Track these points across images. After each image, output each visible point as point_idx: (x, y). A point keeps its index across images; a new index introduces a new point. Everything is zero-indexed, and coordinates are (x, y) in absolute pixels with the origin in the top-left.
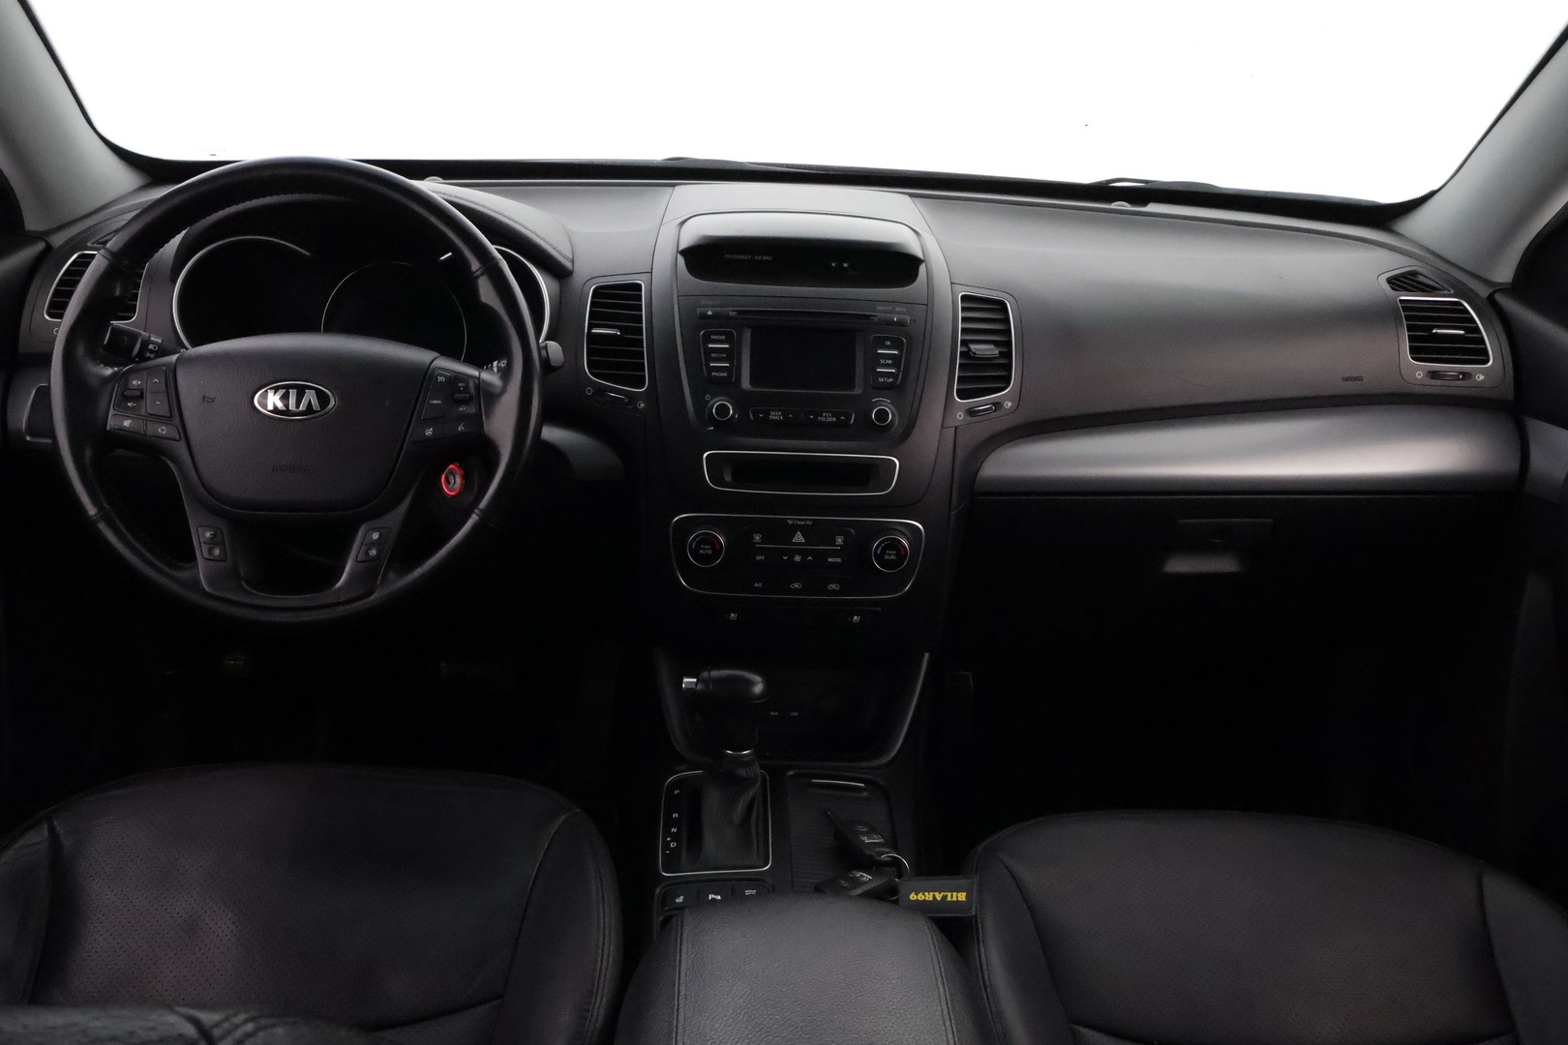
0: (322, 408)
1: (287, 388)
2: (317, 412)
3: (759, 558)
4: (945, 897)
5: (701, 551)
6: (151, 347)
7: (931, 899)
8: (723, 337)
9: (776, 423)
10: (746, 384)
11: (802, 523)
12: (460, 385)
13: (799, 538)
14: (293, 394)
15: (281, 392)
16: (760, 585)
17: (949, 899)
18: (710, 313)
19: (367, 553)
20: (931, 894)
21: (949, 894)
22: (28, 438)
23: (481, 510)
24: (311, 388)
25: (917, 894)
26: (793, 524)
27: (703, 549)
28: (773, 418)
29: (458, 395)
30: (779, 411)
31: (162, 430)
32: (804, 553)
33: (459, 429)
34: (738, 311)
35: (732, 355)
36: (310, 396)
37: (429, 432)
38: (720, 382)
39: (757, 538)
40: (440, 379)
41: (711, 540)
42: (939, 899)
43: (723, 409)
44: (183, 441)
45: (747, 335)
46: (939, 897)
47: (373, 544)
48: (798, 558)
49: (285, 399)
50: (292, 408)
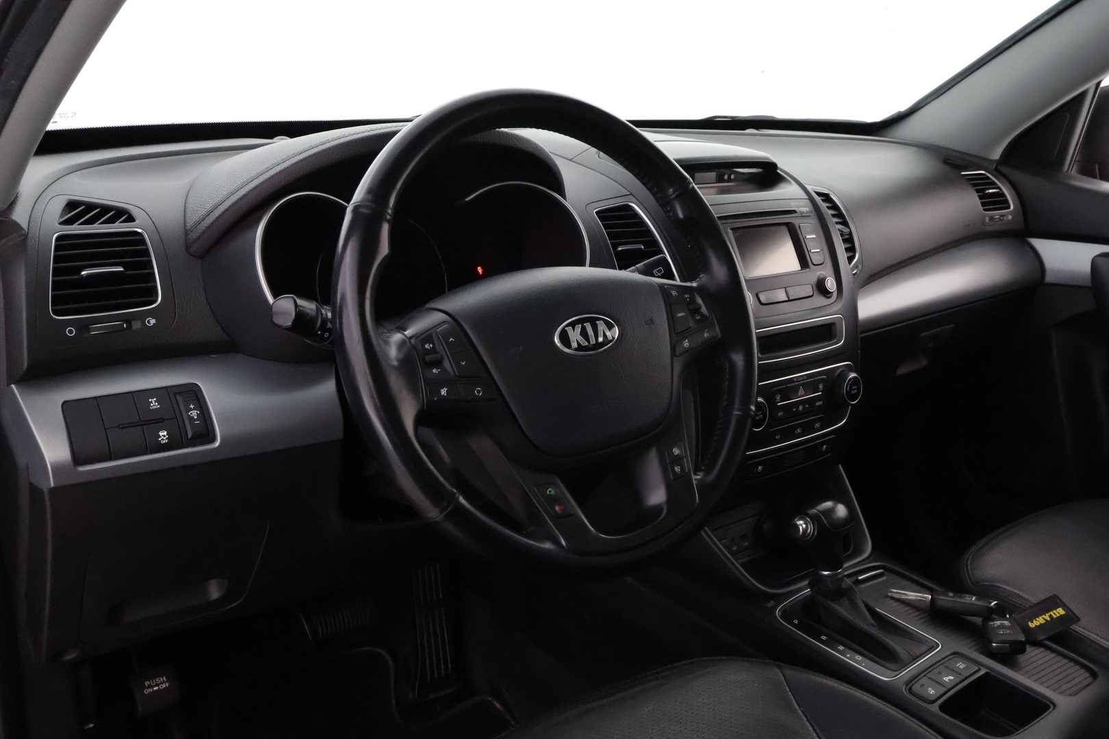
0: (613, 337)
1: (581, 321)
2: (612, 340)
3: (780, 414)
4: (1051, 616)
7: (1044, 621)
11: (801, 379)
12: (686, 296)
13: (801, 391)
14: (588, 328)
15: (578, 328)
16: (779, 437)
17: (1055, 616)
19: (674, 471)
20: (1040, 618)
21: (1052, 613)
24: (599, 320)
25: (1032, 622)
26: (797, 381)
29: (690, 305)
31: (478, 392)
32: (803, 403)
33: (706, 336)
36: (601, 327)
37: (686, 344)
39: (778, 398)
40: (674, 293)
41: (761, 406)
42: (1049, 619)
46: (1047, 617)
47: (674, 460)
48: (801, 408)
49: (584, 333)
50: (593, 341)
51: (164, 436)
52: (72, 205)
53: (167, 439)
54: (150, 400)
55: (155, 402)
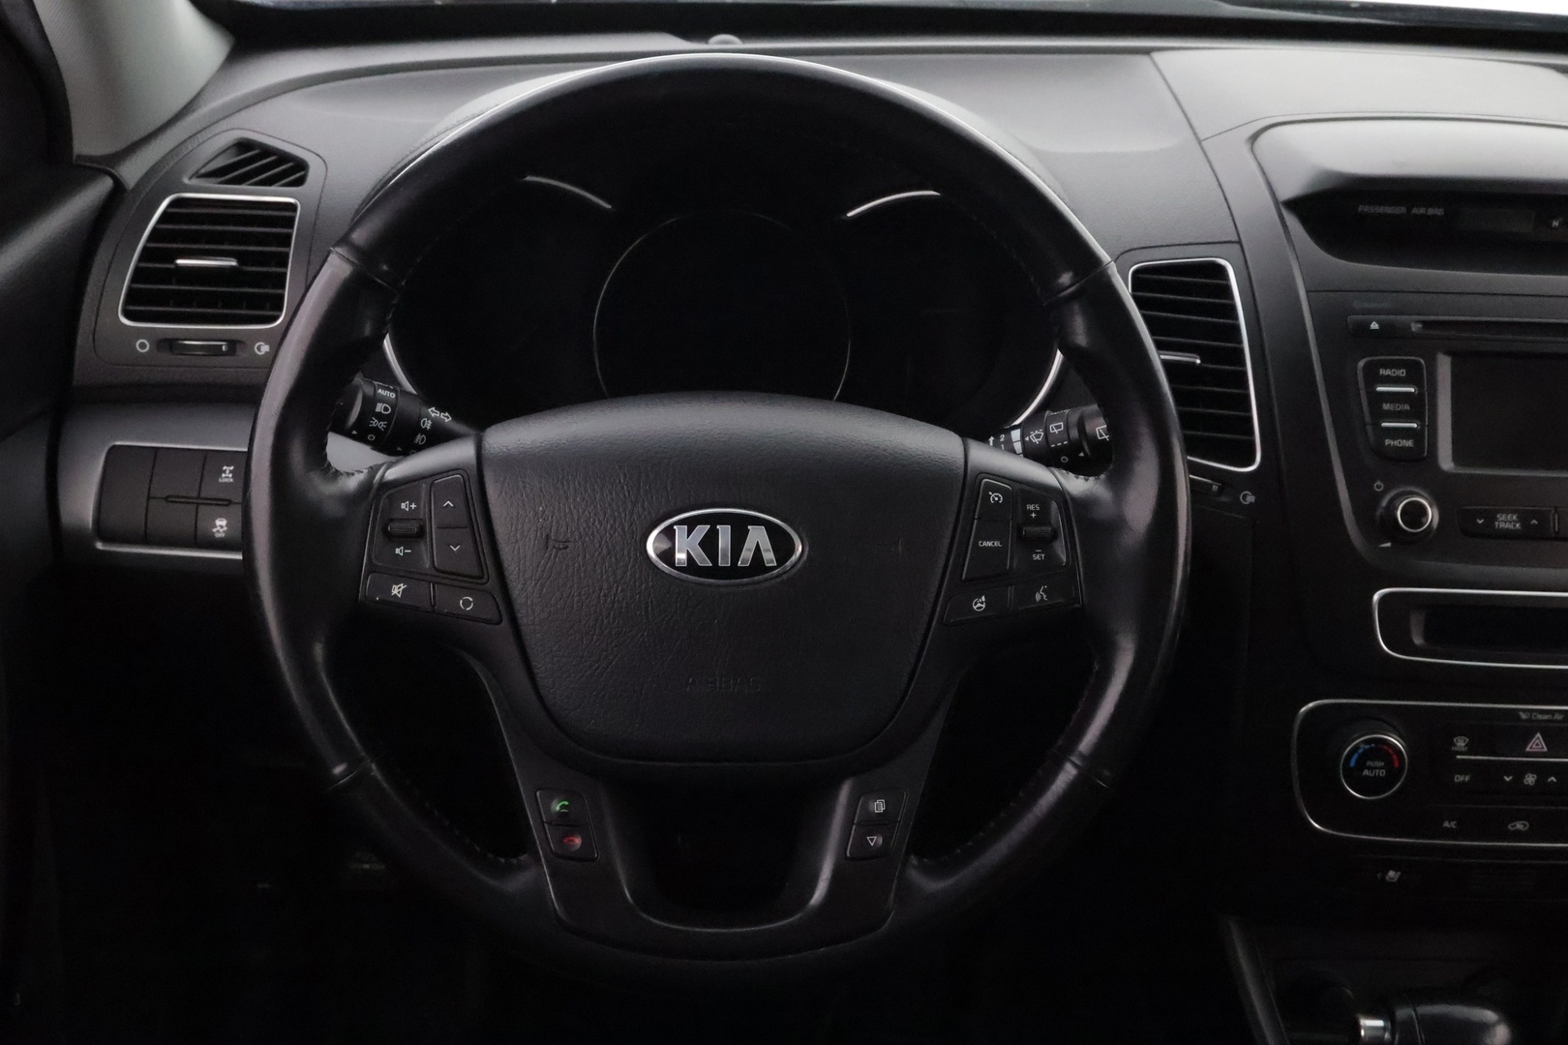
0: (780, 561)
1: (713, 520)
2: (773, 568)
3: (1459, 778)
5: (1366, 772)
6: (380, 407)
8: (1402, 373)
9: (1508, 535)
10: (1446, 462)
11: (1546, 717)
12: (1031, 507)
13: (1537, 743)
14: (725, 534)
15: (702, 530)
16: (1453, 825)
18: (1374, 326)
19: (861, 842)
22: (100, 546)
23: (1083, 757)
24: (757, 521)
26: (1530, 720)
27: (1369, 768)
28: (1502, 525)
29: (1028, 529)
30: (1514, 512)
31: (467, 603)
32: (1541, 770)
33: (1038, 597)
34: (1424, 323)
35: (1420, 407)
36: (757, 536)
37: (979, 604)
38: (1400, 457)
39: (1461, 743)
40: (994, 497)
41: (1381, 750)
43: (1415, 513)
44: (505, 623)
45: (1444, 366)
47: (873, 824)
48: (1530, 779)
49: (709, 544)
50: (724, 561)
51: (222, 527)
52: (243, 145)
53: (224, 532)
54: (225, 468)
55: (231, 472)
